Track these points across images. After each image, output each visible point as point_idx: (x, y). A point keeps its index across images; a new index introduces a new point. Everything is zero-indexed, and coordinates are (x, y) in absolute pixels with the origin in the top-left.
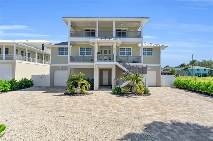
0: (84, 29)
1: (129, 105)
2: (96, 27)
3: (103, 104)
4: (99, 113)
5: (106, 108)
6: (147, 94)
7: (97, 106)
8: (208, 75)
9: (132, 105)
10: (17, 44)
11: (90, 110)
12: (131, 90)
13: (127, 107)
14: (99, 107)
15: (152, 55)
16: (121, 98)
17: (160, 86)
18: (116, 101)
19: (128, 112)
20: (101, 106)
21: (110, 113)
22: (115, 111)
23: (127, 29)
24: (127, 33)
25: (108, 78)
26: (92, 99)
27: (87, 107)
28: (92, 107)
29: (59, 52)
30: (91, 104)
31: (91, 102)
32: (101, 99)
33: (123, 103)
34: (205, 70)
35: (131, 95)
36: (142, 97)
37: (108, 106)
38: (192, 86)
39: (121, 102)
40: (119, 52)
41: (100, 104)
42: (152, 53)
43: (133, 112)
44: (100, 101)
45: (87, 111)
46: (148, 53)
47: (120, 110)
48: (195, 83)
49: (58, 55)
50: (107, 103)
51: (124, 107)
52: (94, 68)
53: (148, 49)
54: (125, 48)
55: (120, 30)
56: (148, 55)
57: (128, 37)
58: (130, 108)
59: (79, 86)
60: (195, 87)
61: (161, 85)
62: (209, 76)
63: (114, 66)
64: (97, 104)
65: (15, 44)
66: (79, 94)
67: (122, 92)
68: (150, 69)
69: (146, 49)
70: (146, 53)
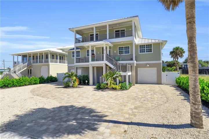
0: (90, 34)
2: (93, 32)
6: (122, 90)
10: (50, 51)
15: (151, 51)
16: (93, 92)
17: (161, 84)
23: (126, 28)
24: (125, 32)
29: (73, 55)
35: (105, 90)
36: (112, 92)
40: (118, 51)
42: (151, 49)
46: (147, 49)
53: (147, 45)
54: (124, 47)
55: (119, 31)
56: (147, 52)
57: (126, 37)
63: (104, 65)
65: (49, 52)
68: (148, 66)
69: (144, 45)
70: (144, 50)
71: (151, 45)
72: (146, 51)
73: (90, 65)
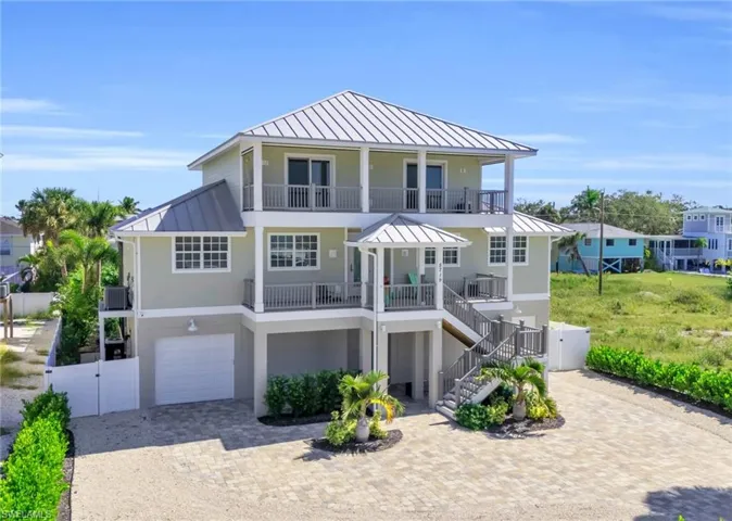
0: (287, 155)
8: (642, 265)
15: (523, 259)
29: (179, 257)
34: (632, 242)
38: (649, 375)
42: (524, 252)
48: (659, 366)
49: (174, 270)
60: (659, 379)
62: (646, 267)
67: (491, 420)
68: (520, 311)
71: (524, 238)
73: (384, 327)
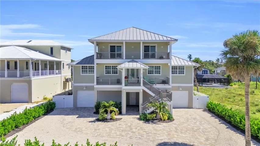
1: (150, 132)
3: (131, 131)
4: (129, 137)
5: (134, 134)
6: (170, 120)
7: (127, 133)
9: (153, 132)
11: (123, 136)
12: (156, 116)
13: (148, 134)
14: (129, 133)
15: (183, 73)
16: (146, 125)
18: (141, 128)
19: (148, 137)
20: (130, 133)
21: (136, 138)
22: (140, 136)
23: (156, 45)
25: (135, 97)
26: (122, 125)
27: (120, 134)
28: (123, 134)
29: (82, 71)
30: (123, 131)
31: (122, 129)
32: (129, 126)
33: (146, 130)
35: (155, 122)
36: (165, 124)
37: (135, 133)
39: (145, 129)
40: (147, 70)
41: (129, 131)
42: (183, 71)
43: (151, 137)
44: (129, 128)
45: (121, 137)
46: (179, 71)
47: (143, 136)
49: (81, 74)
50: (134, 130)
51: (146, 133)
52: (121, 91)
53: (179, 67)
54: (154, 66)
55: (149, 46)
58: (150, 134)
59: (109, 112)
61: (193, 107)
63: (141, 91)
64: (127, 131)
65: (30, 60)
66: (110, 120)
67: (148, 118)
68: (181, 89)
69: (177, 67)
70: (177, 71)
71: (184, 67)
72: (178, 72)
73: (124, 90)
